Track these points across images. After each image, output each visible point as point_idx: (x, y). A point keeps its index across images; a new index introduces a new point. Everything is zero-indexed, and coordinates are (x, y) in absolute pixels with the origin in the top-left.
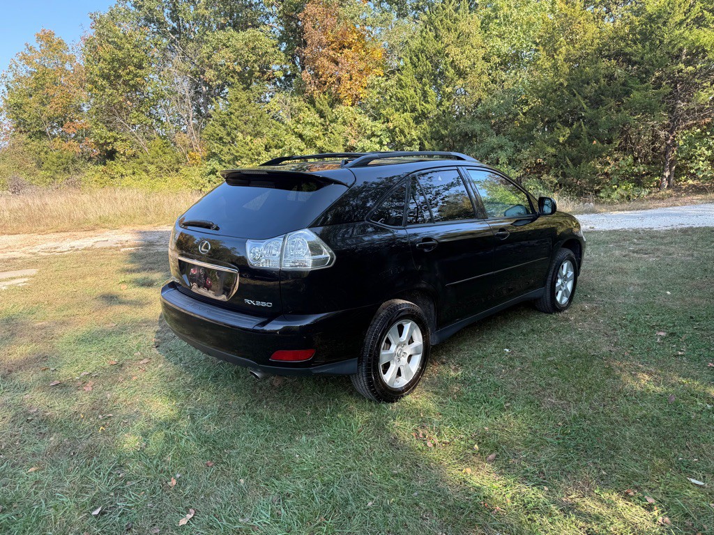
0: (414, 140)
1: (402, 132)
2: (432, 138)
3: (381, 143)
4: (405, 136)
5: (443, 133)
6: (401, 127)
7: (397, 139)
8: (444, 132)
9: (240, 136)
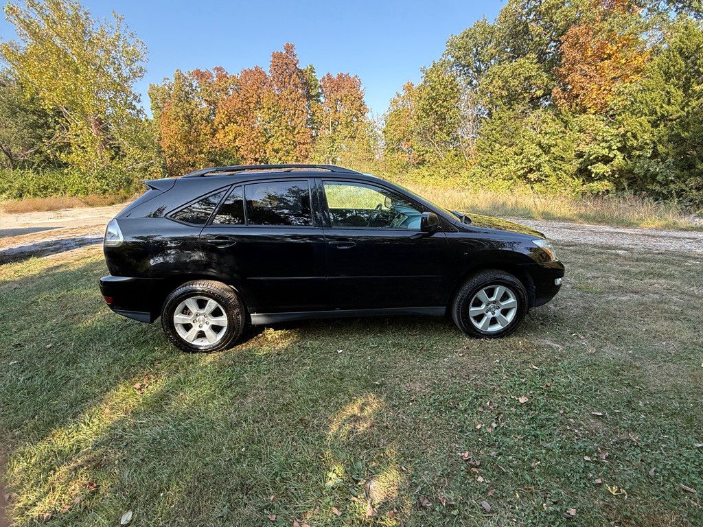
0: (646, 144)
1: (634, 136)
2: (669, 141)
3: (610, 148)
4: (638, 140)
5: (683, 135)
6: (634, 131)
7: (629, 144)
8: (685, 135)
9: (497, 146)
